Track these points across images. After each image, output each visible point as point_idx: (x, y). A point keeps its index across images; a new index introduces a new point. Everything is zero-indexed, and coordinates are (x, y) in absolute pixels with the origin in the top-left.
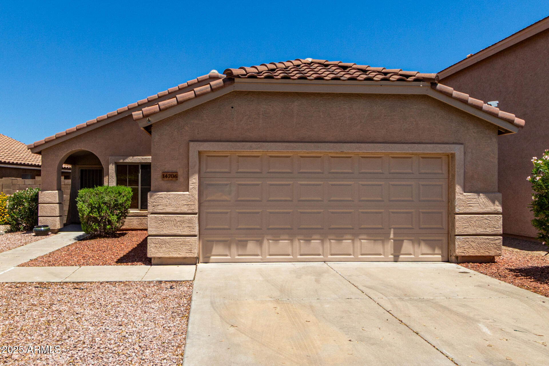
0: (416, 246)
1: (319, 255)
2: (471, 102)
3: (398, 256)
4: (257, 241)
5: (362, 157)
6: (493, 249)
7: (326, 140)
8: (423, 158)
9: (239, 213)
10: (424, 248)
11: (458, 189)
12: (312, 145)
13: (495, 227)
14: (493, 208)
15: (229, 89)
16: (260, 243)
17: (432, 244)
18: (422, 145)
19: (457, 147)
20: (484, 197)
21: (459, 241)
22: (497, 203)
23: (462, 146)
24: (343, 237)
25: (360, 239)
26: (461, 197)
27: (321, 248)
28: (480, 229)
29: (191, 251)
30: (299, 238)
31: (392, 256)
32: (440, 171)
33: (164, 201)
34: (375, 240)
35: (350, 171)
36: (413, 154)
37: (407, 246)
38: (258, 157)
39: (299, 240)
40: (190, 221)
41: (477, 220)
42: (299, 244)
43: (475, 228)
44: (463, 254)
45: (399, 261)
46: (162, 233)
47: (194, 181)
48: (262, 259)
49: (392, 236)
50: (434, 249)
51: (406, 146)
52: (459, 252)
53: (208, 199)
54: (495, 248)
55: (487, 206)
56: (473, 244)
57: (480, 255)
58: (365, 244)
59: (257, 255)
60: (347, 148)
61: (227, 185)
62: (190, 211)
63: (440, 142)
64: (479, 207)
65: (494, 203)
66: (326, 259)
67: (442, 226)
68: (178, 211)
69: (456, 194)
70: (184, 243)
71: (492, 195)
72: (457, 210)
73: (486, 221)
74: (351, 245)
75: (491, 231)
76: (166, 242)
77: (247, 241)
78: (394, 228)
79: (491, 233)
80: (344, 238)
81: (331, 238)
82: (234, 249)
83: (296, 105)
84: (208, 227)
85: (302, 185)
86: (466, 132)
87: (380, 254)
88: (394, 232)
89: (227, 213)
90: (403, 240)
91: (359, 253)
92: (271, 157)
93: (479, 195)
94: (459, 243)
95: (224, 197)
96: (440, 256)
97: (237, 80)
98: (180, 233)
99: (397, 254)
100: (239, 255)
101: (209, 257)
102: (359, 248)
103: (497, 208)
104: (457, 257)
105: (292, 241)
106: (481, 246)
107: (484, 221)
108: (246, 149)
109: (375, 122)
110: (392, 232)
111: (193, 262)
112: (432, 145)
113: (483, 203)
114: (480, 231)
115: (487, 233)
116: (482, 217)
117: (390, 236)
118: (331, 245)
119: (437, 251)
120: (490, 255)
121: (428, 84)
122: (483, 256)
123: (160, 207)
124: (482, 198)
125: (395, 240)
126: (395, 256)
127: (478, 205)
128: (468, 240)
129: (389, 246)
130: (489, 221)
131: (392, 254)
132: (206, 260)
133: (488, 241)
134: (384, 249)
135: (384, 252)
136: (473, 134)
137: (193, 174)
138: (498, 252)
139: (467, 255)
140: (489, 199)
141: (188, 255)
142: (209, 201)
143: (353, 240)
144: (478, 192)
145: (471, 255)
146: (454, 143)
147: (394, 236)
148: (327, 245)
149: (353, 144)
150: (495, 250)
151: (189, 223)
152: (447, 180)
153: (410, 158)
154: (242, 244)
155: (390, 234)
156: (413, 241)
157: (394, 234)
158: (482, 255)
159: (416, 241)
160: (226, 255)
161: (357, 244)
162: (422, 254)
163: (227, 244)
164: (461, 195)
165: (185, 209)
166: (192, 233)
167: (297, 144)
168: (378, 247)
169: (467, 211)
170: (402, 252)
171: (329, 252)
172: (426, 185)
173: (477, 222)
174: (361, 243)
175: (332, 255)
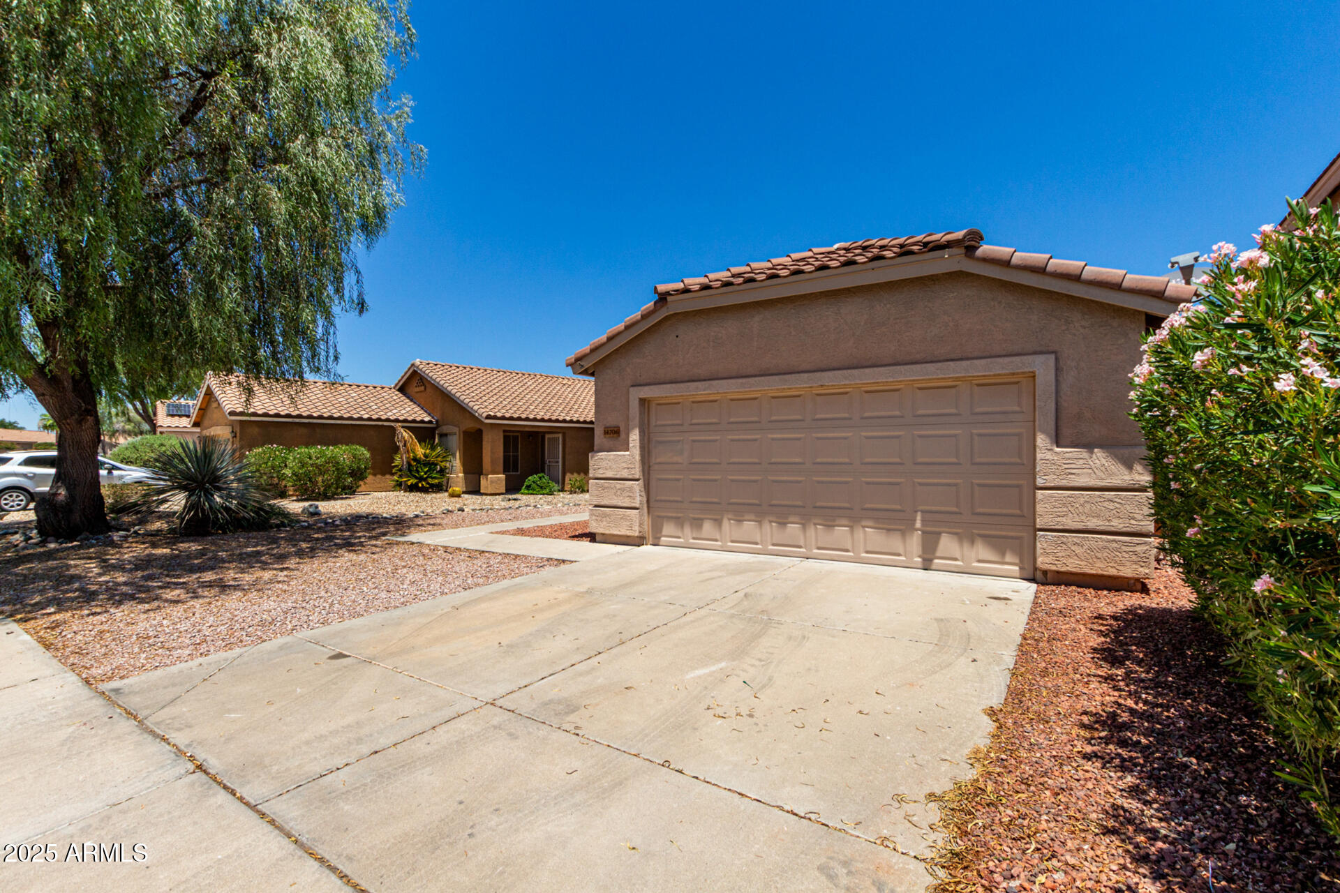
0: (966, 545)
1: (800, 547)
2: (1053, 270)
3: (931, 560)
4: (715, 520)
5: (867, 392)
6: (1128, 564)
7: (801, 369)
8: (978, 385)
9: (694, 480)
10: (982, 551)
11: (1042, 440)
12: (776, 378)
13: (1134, 519)
14: (1127, 478)
15: (663, 313)
16: (718, 522)
17: (1000, 544)
18: (965, 363)
19: (1039, 359)
20: (1104, 455)
21: (1044, 542)
22: (1138, 467)
23: (1053, 356)
24: (834, 521)
25: (864, 527)
26: (1049, 455)
27: (802, 537)
28: (1095, 520)
29: (631, 528)
30: (771, 519)
31: (919, 560)
32: (1017, 408)
33: (604, 464)
34: (889, 530)
35: (846, 415)
36: (957, 379)
37: (947, 544)
38: (716, 401)
39: (771, 522)
40: (631, 489)
41: (1086, 502)
42: (770, 529)
43: (1083, 518)
44: (1054, 568)
45: (933, 567)
46: (602, 503)
47: (634, 437)
48: (721, 546)
49: (918, 524)
50: (1003, 554)
51: (930, 367)
52: (1043, 562)
53: (658, 460)
54: (1135, 562)
55: (1111, 475)
56: (1078, 550)
57: (1093, 572)
58: (870, 535)
59: (716, 540)
60: (829, 379)
61: (679, 441)
62: (630, 477)
63: (1004, 353)
64: (1093, 475)
65: (1130, 467)
66: (809, 554)
67: (1022, 511)
68: (618, 476)
69: (1038, 450)
70: (624, 518)
71: (1126, 452)
72: (1040, 482)
73: (1111, 506)
74: (849, 536)
75: (1122, 526)
76: (606, 515)
77: (702, 520)
78: (922, 512)
79: (1124, 529)
80: (837, 523)
81: (816, 521)
82: (687, 530)
83: (756, 322)
84: (658, 498)
85: (773, 439)
86: (1064, 328)
87: (899, 555)
88: (922, 517)
89: (678, 480)
90: (940, 533)
91: (862, 549)
92: (732, 400)
93: (1092, 453)
94: (1045, 546)
95: (676, 459)
96: (1017, 568)
97: (669, 299)
98: (620, 504)
99: (927, 556)
100: (694, 539)
101: (659, 538)
102: (862, 541)
103: (1137, 477)
104: (1045, 572)
105: (760, 522)
106: (1098, 555)
107: (1106, 504)
108: (701, 391)
109: (878, 331)
110: (919, 517)
111: (638, 541)
112: (983, 362)
113: (1103, 468)
114: (1092, 524)
115: (1113, 529)
116: (1100, 497)
117: (914, 524)
118: (816, 533)
119: (1008, 558)
120: (1121, 574)
121: (960, 251)
122: (1102, 576)
123: (601, 471)
124: (1100, 458)
125: (923, 532)
126: (924, 560)
127: (1090, 471)
128: (1065, 540)
129: (915, 541)
130: (1118, 506)
131: (920, 557)
132: (656, 542)
133: (1115, 545)
134: (905, 547)
135: (905, 551)
136: (1082, 330)
137: (633, 429)
138: (1141, 569)
139: (1062, 570)
140: (1118, 459)
141: (629, 533)
142: (659, 463)
143: (851, 527)
144: (1089, 446)
145: (1074, 570)
146: (1035, 353)
147: (923, 525)
148: (811, 532)
149: (840, 372)
150: (1134, 566)
151: (630, 491)
152: (1032, 424)
153: (954, 387)
154: (697, 524)
155: (915, 520)
156: (960, 537)
157: (923, 521)
158: (1100, 572)
159: (968, 536)
160: (679, 537)
161: (859, 533)
162: (979, 561)
163: (679, 522)
164: (1050, 453)
165: (625, 474)
166: (633, 505)
167: (757, 379)
168: (895, 542)
169: (1064, 483)
170: (938, 554)
171: (813, 543)
172: (985, 435)
173: (1088, 506)
174: (865, 532)
175: (819, 548)
